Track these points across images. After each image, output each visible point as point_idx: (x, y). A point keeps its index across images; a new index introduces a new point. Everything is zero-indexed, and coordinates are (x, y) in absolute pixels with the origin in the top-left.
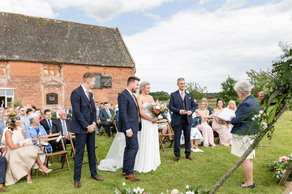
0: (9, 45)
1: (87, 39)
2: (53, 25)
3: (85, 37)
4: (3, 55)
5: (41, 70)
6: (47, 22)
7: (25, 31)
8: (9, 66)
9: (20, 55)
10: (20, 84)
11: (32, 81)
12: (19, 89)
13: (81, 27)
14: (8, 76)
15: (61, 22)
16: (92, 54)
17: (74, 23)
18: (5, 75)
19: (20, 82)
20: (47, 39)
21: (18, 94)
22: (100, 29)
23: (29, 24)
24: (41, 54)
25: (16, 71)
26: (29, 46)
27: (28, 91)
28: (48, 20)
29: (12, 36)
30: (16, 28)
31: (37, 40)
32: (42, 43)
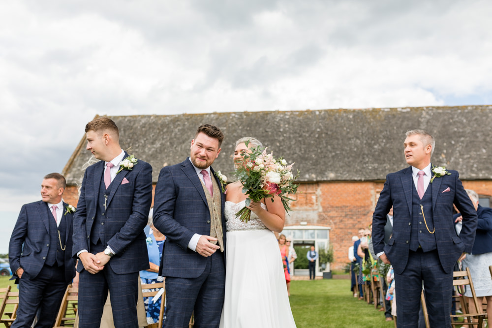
0: (322, 158)
1: (459, 132)
2: (394, 116)
3: (456, 129)
4: (312, 173)
5: (372, 195)
6: (384, 113)
7: (348, 133)
8: (319, 190)
9: (336, 172)
10: (337, 220)
11: (356, 214)
12: (336, 228)
13: (448, 113)
14: (318, 207)
15: (409, 110)
16: (470, 157)
17: (433, 107)
18: (315, 205)
19: (337, 217)
20: (382, 142)
21: (334, 237)
22: (488, 111)
23: (354, 122)
24: (370, 168)
25: (331, 198)
26: (351, 156)
27: (350, 231)
28: (386, 110)
29: (327, 143)
30: (334, 130)
31: (365, 144)
32: (374, 148)
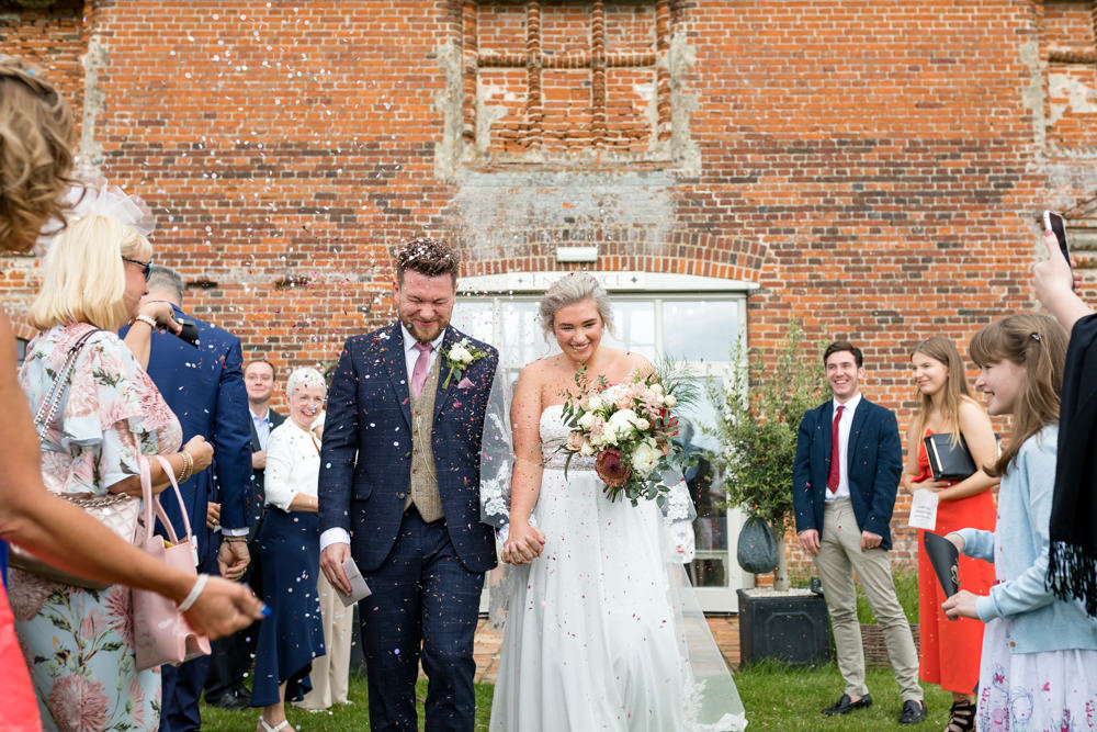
5: (1025, 73)
8: (686, 40)
10: (802, 232)
11: (929, 197)
14: (678, 145)
18: (653, 138)
19: (799, 211)
25: (758, 92)
27: (887, 303)
